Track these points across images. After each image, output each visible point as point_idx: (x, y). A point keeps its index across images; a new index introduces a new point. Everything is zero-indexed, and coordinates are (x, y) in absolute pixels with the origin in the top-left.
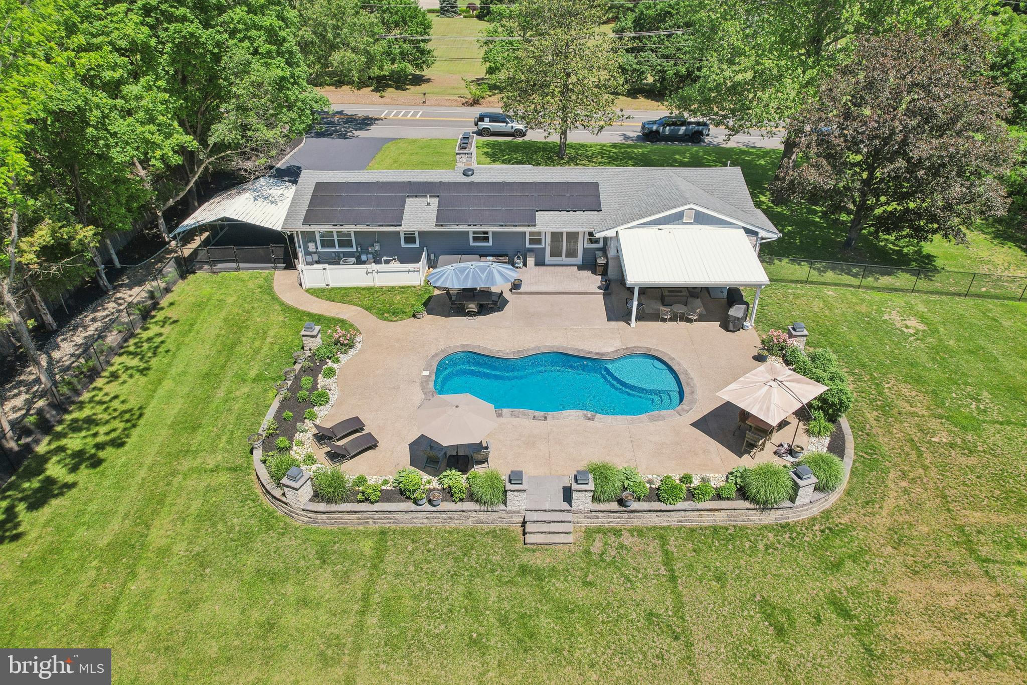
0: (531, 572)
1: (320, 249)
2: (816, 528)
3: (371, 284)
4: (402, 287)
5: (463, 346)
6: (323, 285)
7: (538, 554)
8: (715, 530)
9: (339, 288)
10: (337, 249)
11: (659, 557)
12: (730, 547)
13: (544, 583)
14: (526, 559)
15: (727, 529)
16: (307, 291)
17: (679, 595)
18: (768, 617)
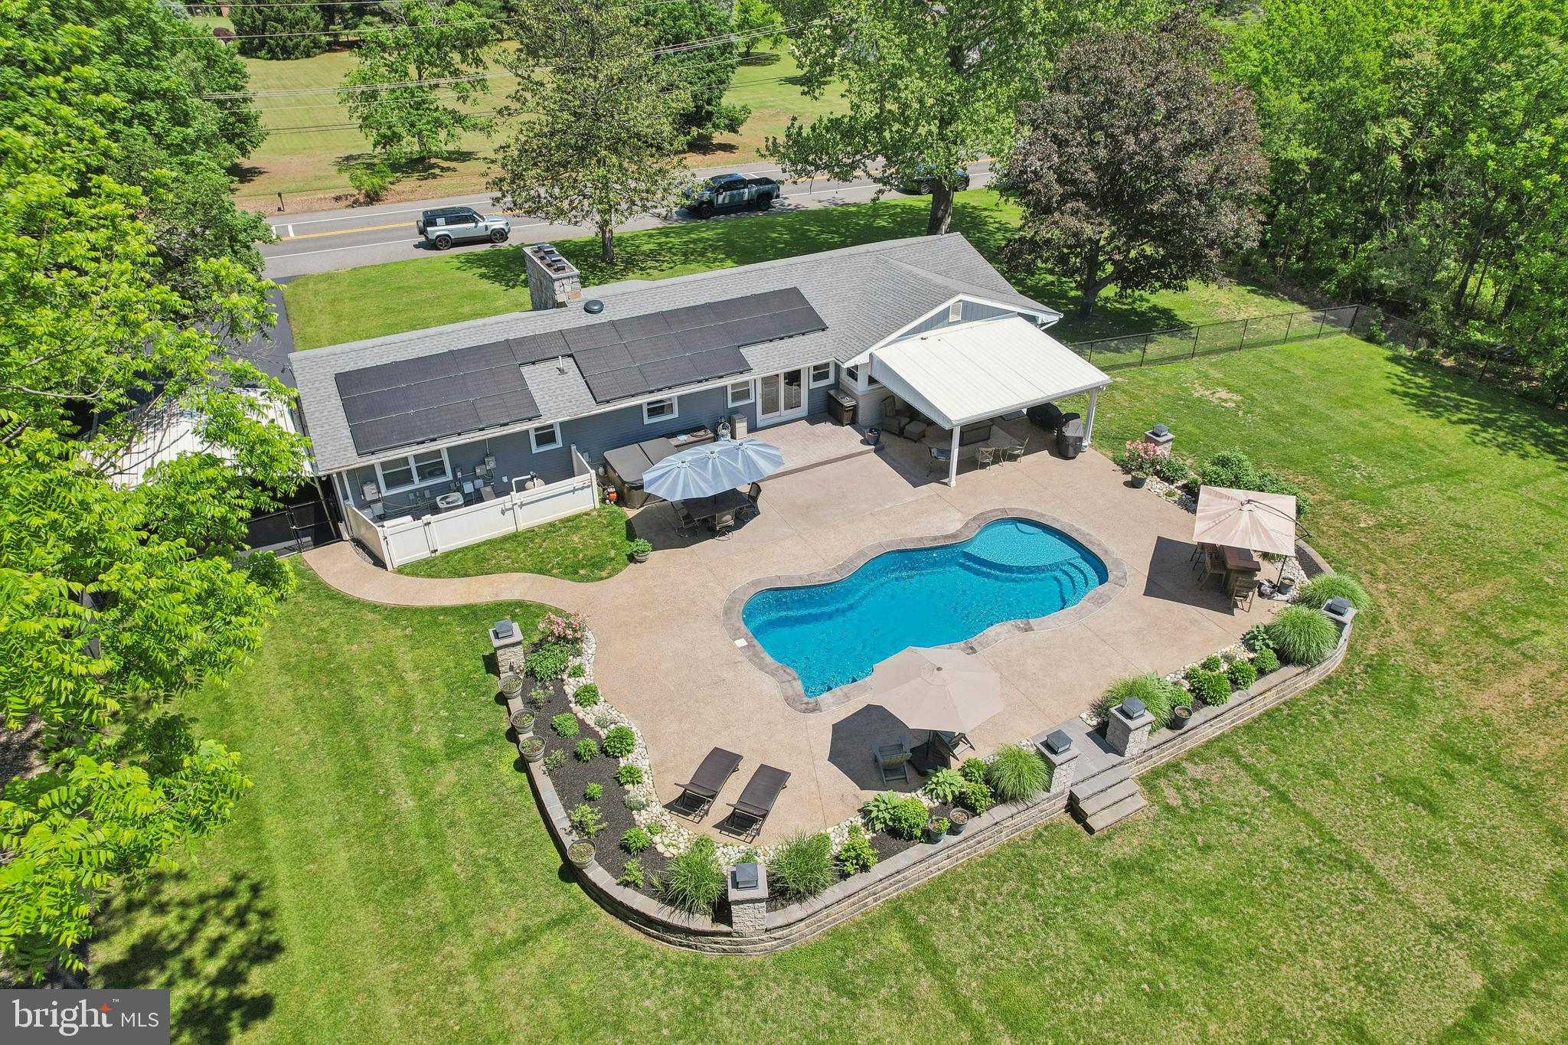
0: (1131, 867)
1: (385, 493)
2: (1357, 670)
3: (510, 529)
4: (568, 520)
5: (755, 583)
6: (426, 554)
7: (1117, 840)
8: (1269, 715)
9: (458, 551)
10: (418, 484)
11: (1245, 779)
12: (1302, 731)
13: (1158, 874)
14: (1110, 851)
15: (1278, 710)
16: (400, 571)
17: (1307, 814)
18: (1407, 795)
